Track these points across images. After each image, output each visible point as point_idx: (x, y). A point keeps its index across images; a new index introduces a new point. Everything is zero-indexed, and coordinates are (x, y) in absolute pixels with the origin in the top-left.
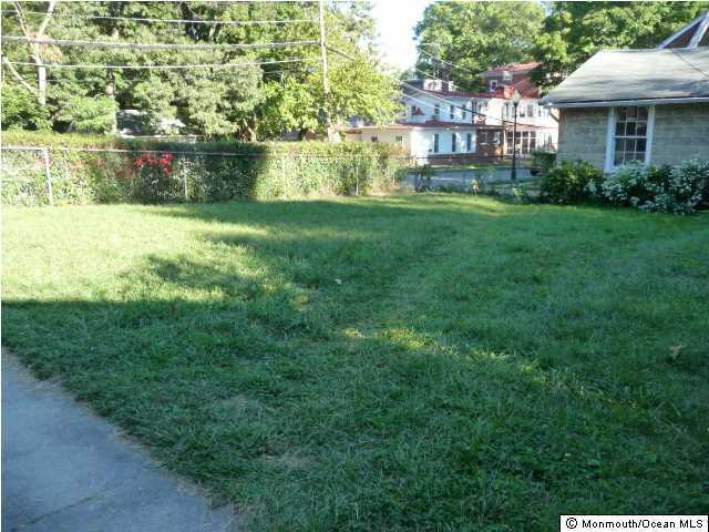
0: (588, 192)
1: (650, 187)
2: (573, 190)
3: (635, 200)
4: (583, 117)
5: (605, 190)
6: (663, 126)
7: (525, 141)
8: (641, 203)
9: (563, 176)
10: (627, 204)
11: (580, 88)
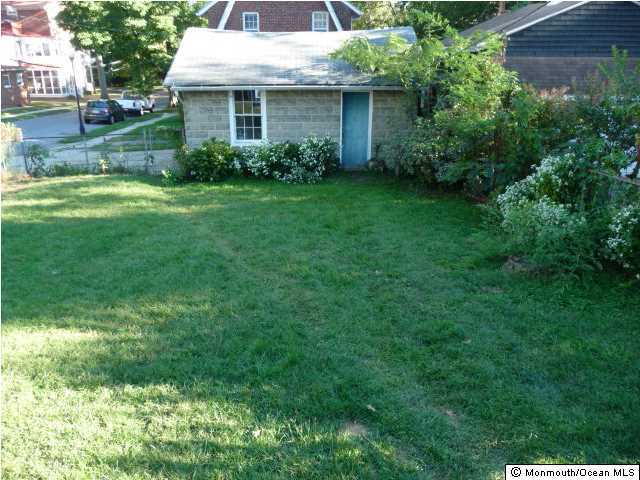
0: (234, 169)
1: (287, 162)
2: (222, 168)
3: (277, 173)
4: (205, 98)
5: (251, 167)
6: (273, 105)
7: (47, 81)
8: (282, 177)
9: (209, 156)
10: (270, 177)
11: (197, 70)
